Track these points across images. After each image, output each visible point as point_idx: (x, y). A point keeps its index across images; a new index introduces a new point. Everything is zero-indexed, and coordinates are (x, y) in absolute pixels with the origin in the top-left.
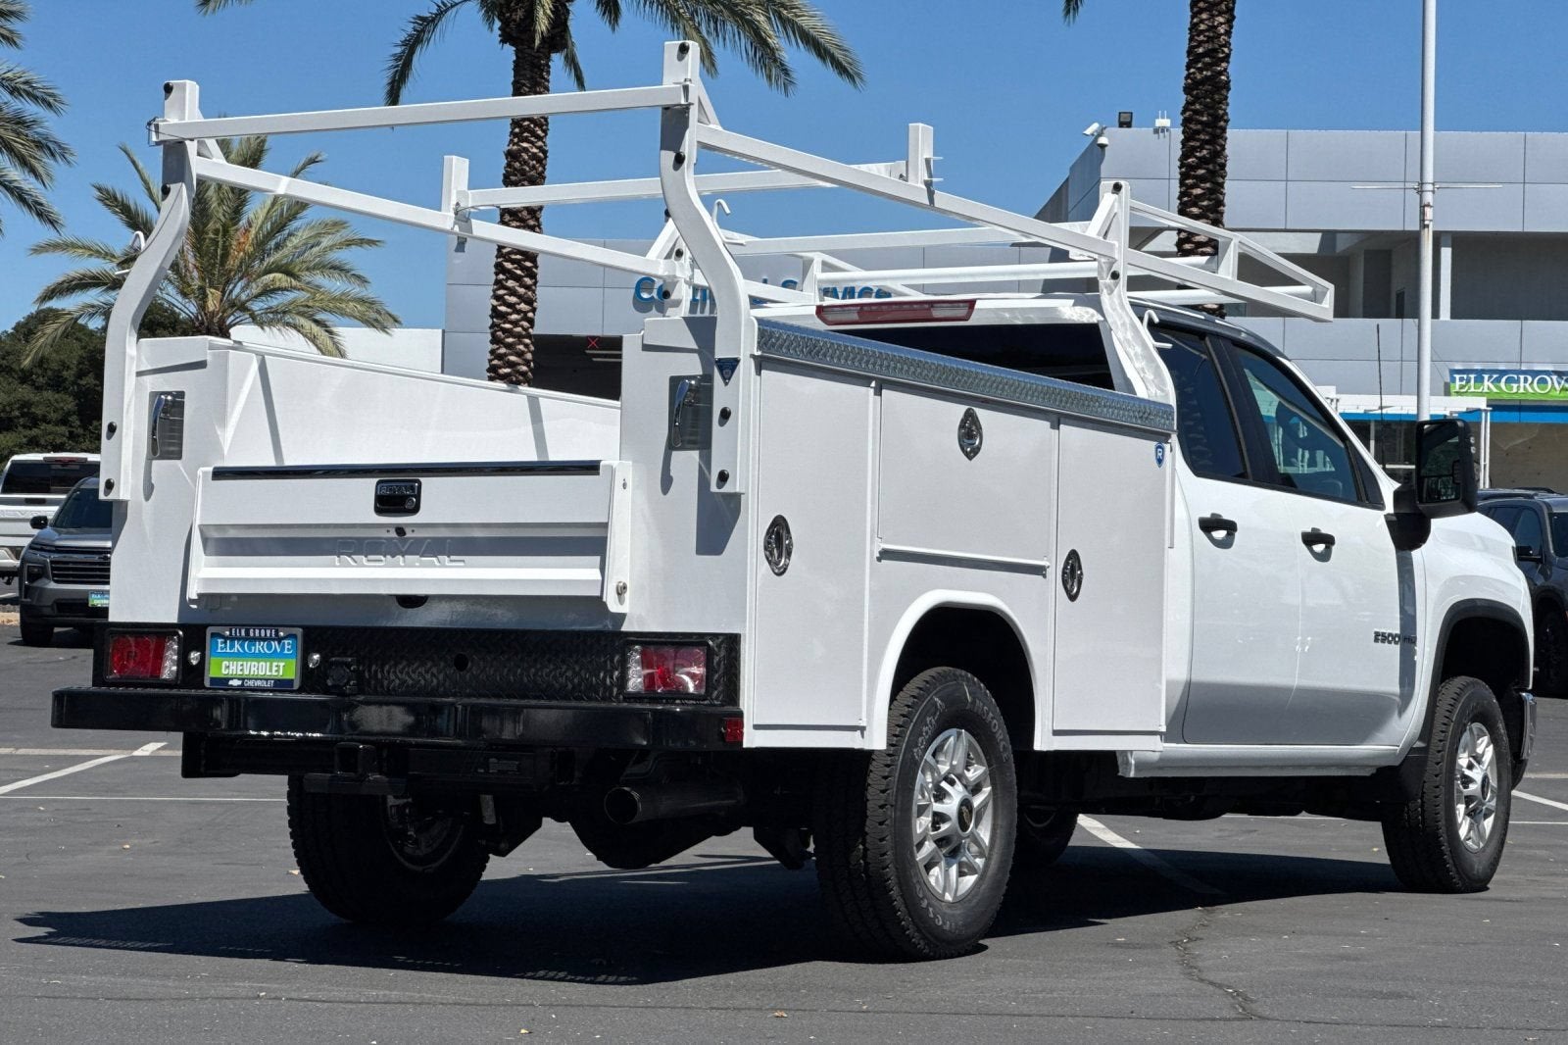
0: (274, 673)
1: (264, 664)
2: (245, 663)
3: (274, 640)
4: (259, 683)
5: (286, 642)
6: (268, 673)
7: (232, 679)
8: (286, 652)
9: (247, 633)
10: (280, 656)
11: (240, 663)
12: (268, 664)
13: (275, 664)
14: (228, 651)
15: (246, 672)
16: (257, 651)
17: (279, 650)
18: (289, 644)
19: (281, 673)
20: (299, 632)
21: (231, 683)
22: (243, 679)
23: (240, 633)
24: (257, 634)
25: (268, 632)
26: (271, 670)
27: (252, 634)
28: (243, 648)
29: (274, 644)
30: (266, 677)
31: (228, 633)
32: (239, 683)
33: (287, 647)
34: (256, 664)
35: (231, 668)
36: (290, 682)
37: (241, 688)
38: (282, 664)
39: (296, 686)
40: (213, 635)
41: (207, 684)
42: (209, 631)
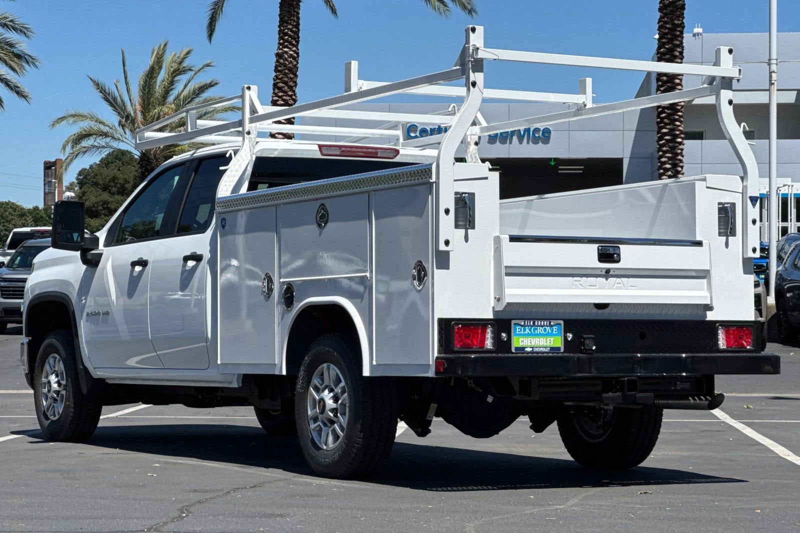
0: (549, 344)
1: (543, 339)
2: (532, 339)
3: (547, 326)
4: (542, 349)
5: (554, 328)
6: (545, 344)
7: (527, 347)
8: (554, 333)
9: (534, 323)
10: (551, 335)
11: (529, 339)
12: (545, 339)
13: (548, 339)
14: (522, 333)
15: (533, 344)
16: (538, 333)
17: (550, 332)
18: (555, 329)
19: (552, 344)
20: (562, 322)
21: (526, 349)
22: (533, 348)
23: (530, 323)
24: (539, 324)
25: (545, 323)
26: (546, 343)
27: (536, 324)
28: (531, 331)
29: (548, 329)
30: (544, 346)
31: (523, 323)
32: (531, 349)
33: (554, 330)
34: (538, 339)
35: (525, 341)
36: (559, 348)
37: (532, 352)
38: (552, 339)
39: (562, 350)
40: (515, 324)
41: (513, 350)
42: (513, 322)
